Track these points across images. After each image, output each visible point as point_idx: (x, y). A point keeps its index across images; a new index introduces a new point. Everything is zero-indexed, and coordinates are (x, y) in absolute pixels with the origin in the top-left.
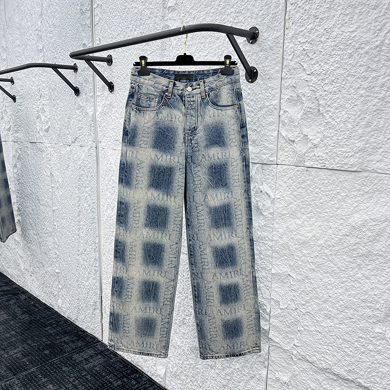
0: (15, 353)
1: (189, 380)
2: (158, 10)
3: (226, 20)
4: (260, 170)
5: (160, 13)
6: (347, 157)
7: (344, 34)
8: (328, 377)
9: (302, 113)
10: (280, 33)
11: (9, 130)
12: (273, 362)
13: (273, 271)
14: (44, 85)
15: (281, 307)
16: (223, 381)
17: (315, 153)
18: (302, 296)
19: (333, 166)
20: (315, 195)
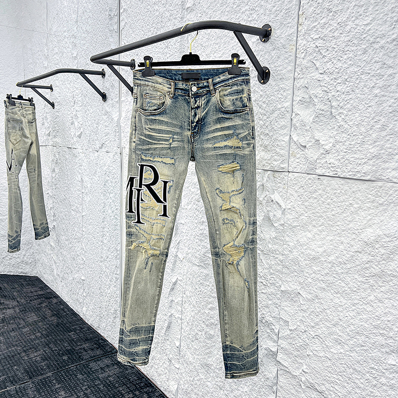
0: (36, 356)
2: (177, 12)
3: (241, 19)
4: (272, 178)
5: (179, 15)
6: (360, 164)
7: (359, 28)
9: (314, 116)
10: (293, 30)
11: (49, 135)
12: (281, 387)
13: (283, 288)
14: (77, 91)
15: (290, 328)
17: (327, 160)
18: (312, 317)
19: (345, 174)
20: (326, 206)
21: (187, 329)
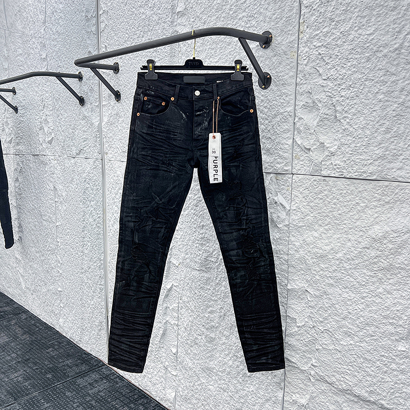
0: (17, 376)
1: (200, 404)
2: (167, 15)
3: (238, 25)
4: (275, 180)
5: (169, 19)
6: (366, 165)
7: (362, 37)
8: (348, 398)
9: (318, 120)
10: (294, 37)
11: (10, 142)
12: (289, 383)
13: (289, 287)
14: (47, 95)
15: (298, 325)
16: (236, 405)
17: (332, 161)
18: (320, 312)
19: (351, 174)
20: (332, 206)
21: (184, 335)
